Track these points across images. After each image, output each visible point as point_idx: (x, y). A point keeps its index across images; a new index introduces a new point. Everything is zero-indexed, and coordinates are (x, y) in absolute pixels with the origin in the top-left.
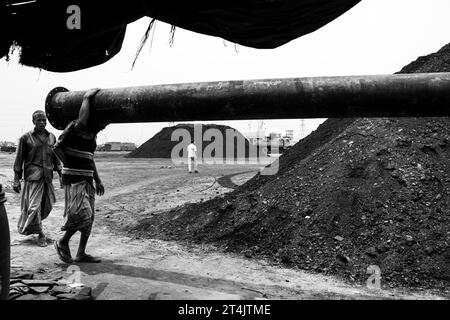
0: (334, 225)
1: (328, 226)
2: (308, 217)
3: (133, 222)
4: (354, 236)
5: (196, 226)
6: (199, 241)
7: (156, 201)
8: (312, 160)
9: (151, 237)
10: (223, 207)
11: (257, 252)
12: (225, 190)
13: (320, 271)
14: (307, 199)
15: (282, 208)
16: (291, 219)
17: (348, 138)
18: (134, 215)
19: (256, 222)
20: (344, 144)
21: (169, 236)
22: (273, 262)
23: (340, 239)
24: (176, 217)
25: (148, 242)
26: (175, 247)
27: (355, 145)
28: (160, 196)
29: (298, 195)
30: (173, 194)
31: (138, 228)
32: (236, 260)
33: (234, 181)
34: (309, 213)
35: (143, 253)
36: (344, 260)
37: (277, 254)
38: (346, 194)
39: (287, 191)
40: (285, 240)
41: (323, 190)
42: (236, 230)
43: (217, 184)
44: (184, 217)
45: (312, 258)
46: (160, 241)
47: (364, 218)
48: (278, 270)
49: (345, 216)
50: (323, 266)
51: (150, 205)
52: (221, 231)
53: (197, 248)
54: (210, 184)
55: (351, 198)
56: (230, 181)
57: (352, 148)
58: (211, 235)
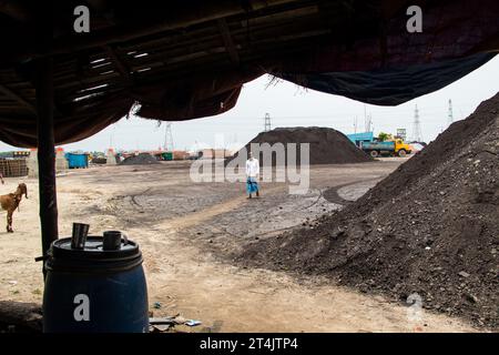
0: (459, 259)
1: (452, 260)
2: (428, 248)
3: (238, 248)
4: (482, 271)
5: (305, 254)
6: (310, 272)
7: (259, 221)
8: (432, 181)
9: (259, 266)
10: (334, 234)
11: (373, 286)
12: (332, 207)
13: (443, 312)
14: (427, 228)
15: (399, 237)
16: (409, 250)
17: (474, 156)
18: (238, 239)
19: (371, 252)
20: (469, 163)
21: (278, 266)
22: (390, 298)
23: (465, 275)
24: (284, 244)
25: (256, 272)
26: (285, 279)
27: (483, 164)
28: (262, 215)
29: (417, 223)
30: (275, 213)
31: (244, 255)
32: (350, 295)
33: (341, 195)
34: (429, 243)
35: (253, 286)
36: (472, 300)
37: (395, 290)
38: (472, 223)
39: (404, 217)
40: (403, 274)
41: (445, 217)
42: (350, 261)
43: (323, 199)
44: (292, 244)
45: (433, 295)
46: (269, 272)
47: (494, 251)
48: (396, 308)
49: (472, 249)
50: (447, 305)
51: (253, 226)
52: (334, 261)
53: (309, 280)
54: (315, 199)
55: (478, 228)
56: (336, 195)
57: (479, 169)
58: (322, 266)
